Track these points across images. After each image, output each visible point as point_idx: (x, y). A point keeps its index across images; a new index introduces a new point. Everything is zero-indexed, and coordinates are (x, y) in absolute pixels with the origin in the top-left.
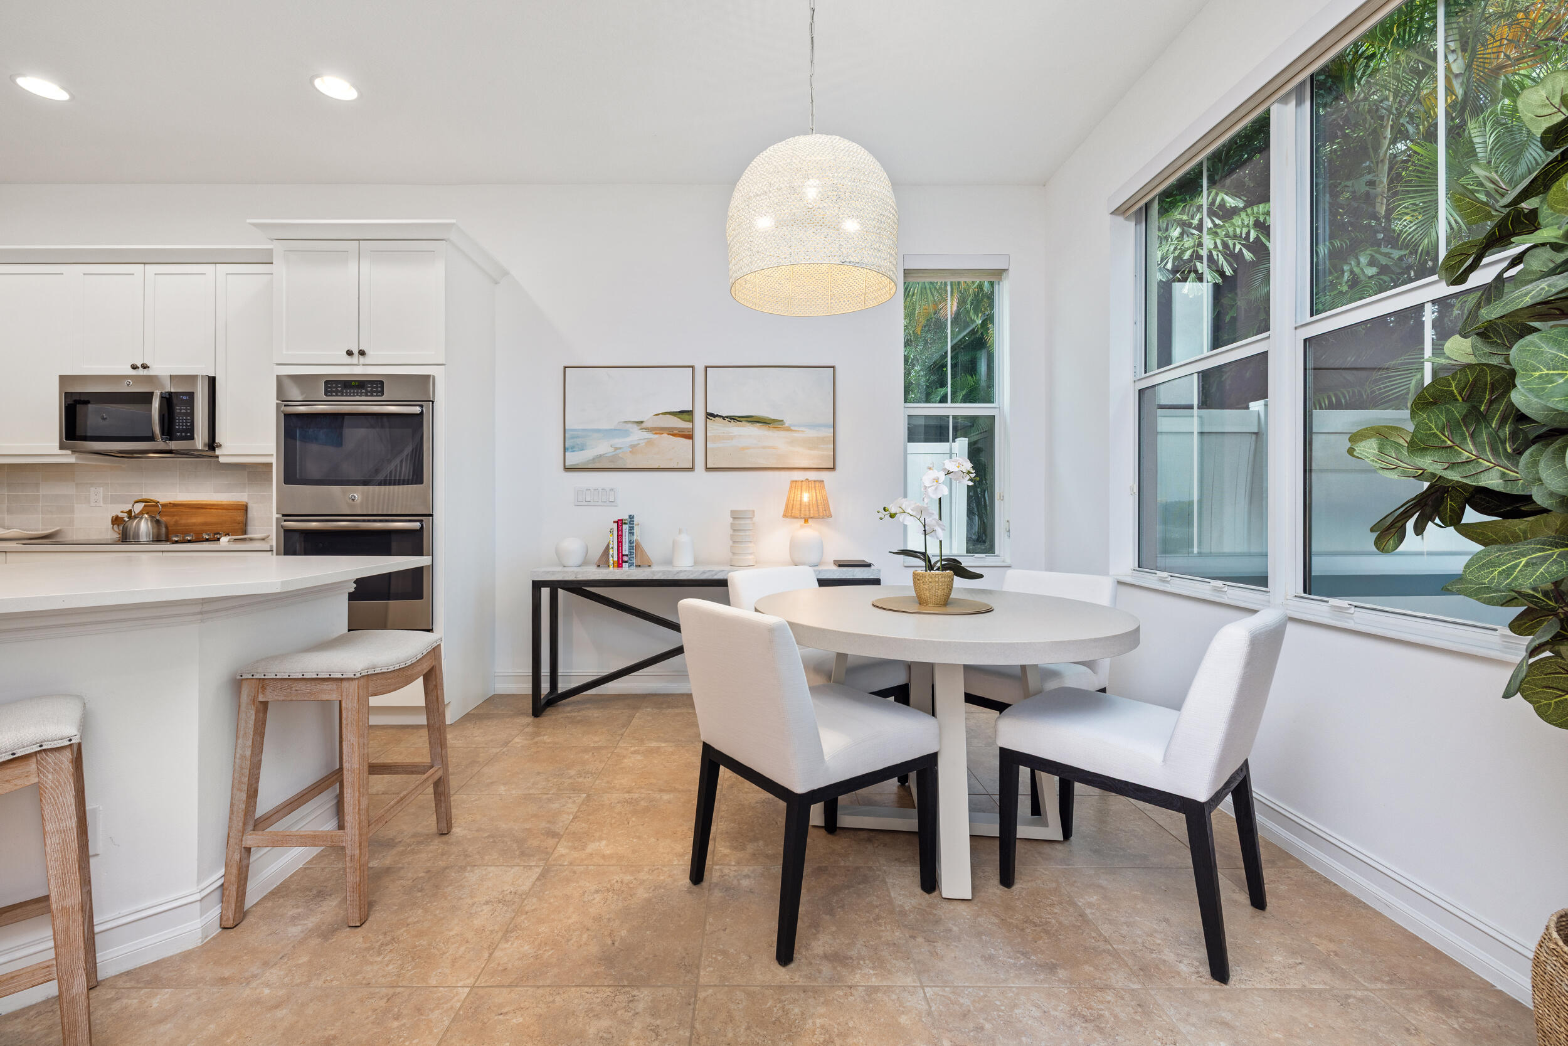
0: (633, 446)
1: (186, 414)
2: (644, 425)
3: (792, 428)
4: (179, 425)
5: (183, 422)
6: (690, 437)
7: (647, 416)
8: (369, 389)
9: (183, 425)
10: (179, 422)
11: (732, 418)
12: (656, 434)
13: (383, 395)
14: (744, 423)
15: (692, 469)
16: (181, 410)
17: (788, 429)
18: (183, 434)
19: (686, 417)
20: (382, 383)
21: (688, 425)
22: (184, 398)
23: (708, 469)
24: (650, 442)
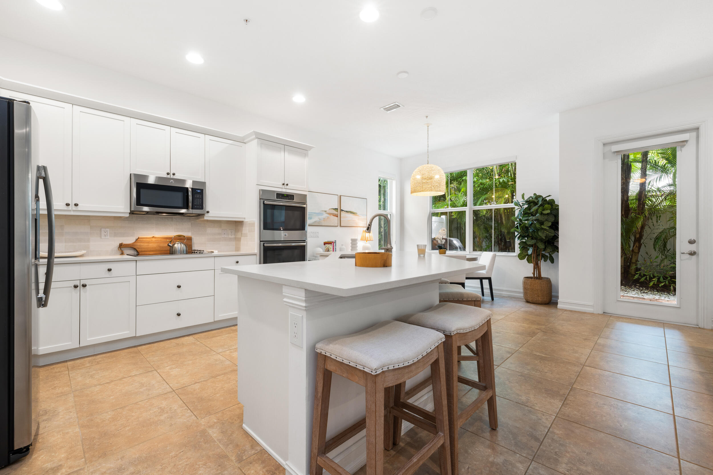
0: (324, 219)
1: (199, 198)
2: (327, 212)
3: (359, 215)
4: (196, 203)
5: (198, 202)
6: (338, 217)
7: (327, 209)
8: (289, 197)
9: (198, 203)
10: (196, 202)
11: (347, 211)
12: (329, 215)
13: (294, 200)
14: (349, 213)
15: (338, 226)
16: (197, 196)
17: (358, 216)
18: (198, 207)
19: (337, 210)
20: (293, 196)
21: (337, 213)
22: (199, 191)
23: (340, 226)
24: (328, 218)
